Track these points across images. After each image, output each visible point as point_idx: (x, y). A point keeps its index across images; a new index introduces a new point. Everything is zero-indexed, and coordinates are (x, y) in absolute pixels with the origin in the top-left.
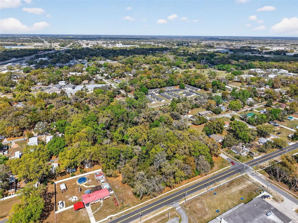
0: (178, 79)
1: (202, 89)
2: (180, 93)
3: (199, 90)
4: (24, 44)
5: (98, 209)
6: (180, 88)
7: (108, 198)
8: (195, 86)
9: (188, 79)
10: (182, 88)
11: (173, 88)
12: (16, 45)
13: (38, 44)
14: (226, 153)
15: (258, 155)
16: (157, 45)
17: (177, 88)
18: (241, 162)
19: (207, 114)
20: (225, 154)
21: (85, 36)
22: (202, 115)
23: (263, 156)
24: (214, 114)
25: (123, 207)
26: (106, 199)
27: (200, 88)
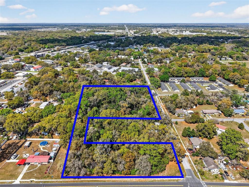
0: (211, 71)
1: (237, 85)
2: (205, 85)
3: (232, 85)
4: (109, 31)
5: (32, 170)
6: (210, 80)
7: (45, 164)
8: (229, 80)
9: (223, 72)
10: (212, 81)
11: (201, 79)
12: (104, 31)
13: (119, 31)
14: (192, 163)
15: (234, 179)
16: (228, 33)
17: (207, 80)
18: (202, 179)
19: (213, 113)
20: (190, 163)
21: (163, 24)
22: (206, 113)
23: (243, 183)
24: (223, 115)
25: (48, 177)
26: (44, 165)
27: (234, 83)
